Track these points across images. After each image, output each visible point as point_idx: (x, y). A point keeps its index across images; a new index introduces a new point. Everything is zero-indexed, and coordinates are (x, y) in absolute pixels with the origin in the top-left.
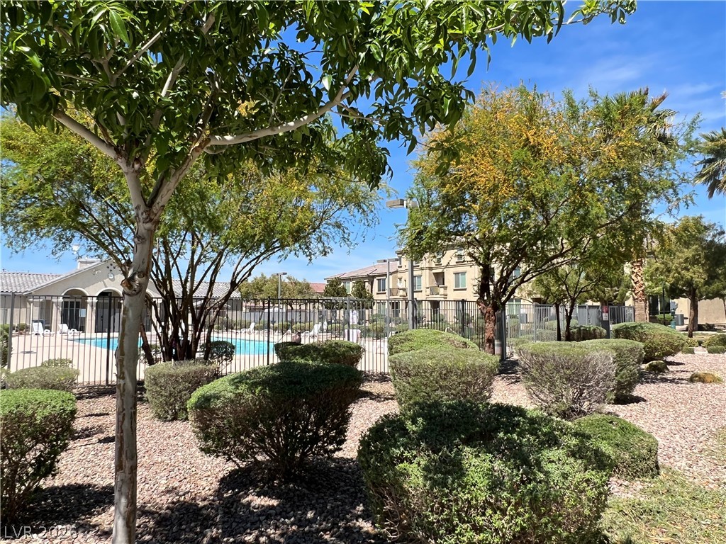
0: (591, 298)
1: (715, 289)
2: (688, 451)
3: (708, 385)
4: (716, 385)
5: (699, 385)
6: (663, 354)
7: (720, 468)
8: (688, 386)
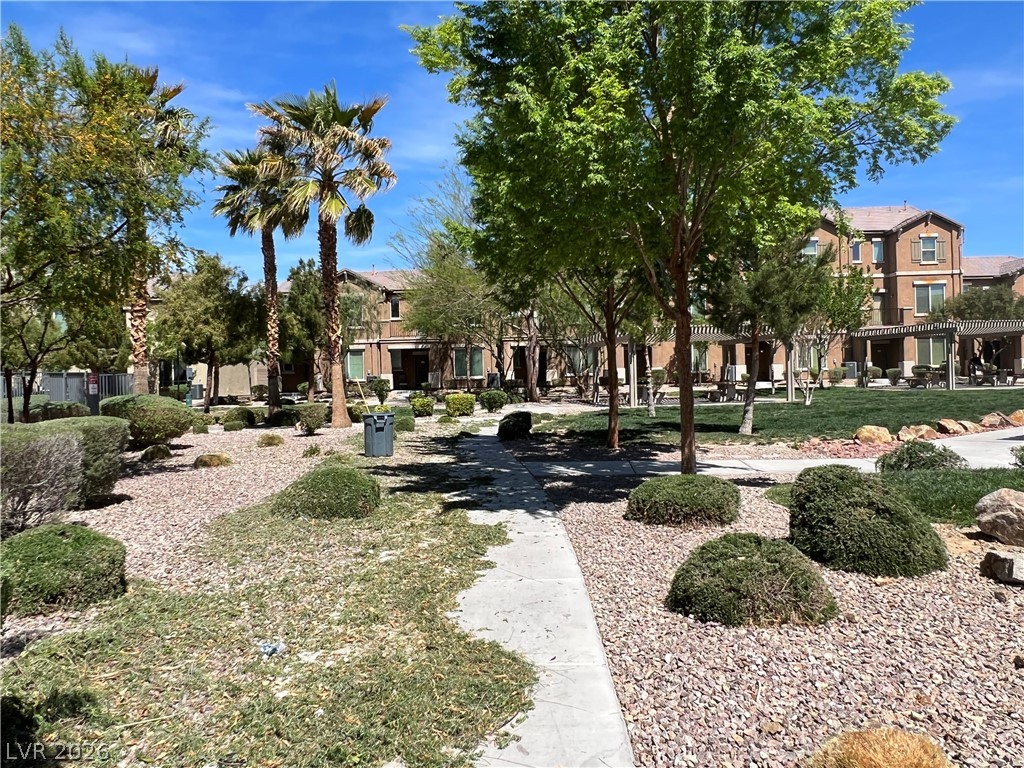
0: (77, 363)
1: (239, 353)
2: (171, 553)
3: (214, 469)
4: (224, 468)
5: (203, 470)
6: (166, 435)
7: (204, 565)
8: (191, 473)
